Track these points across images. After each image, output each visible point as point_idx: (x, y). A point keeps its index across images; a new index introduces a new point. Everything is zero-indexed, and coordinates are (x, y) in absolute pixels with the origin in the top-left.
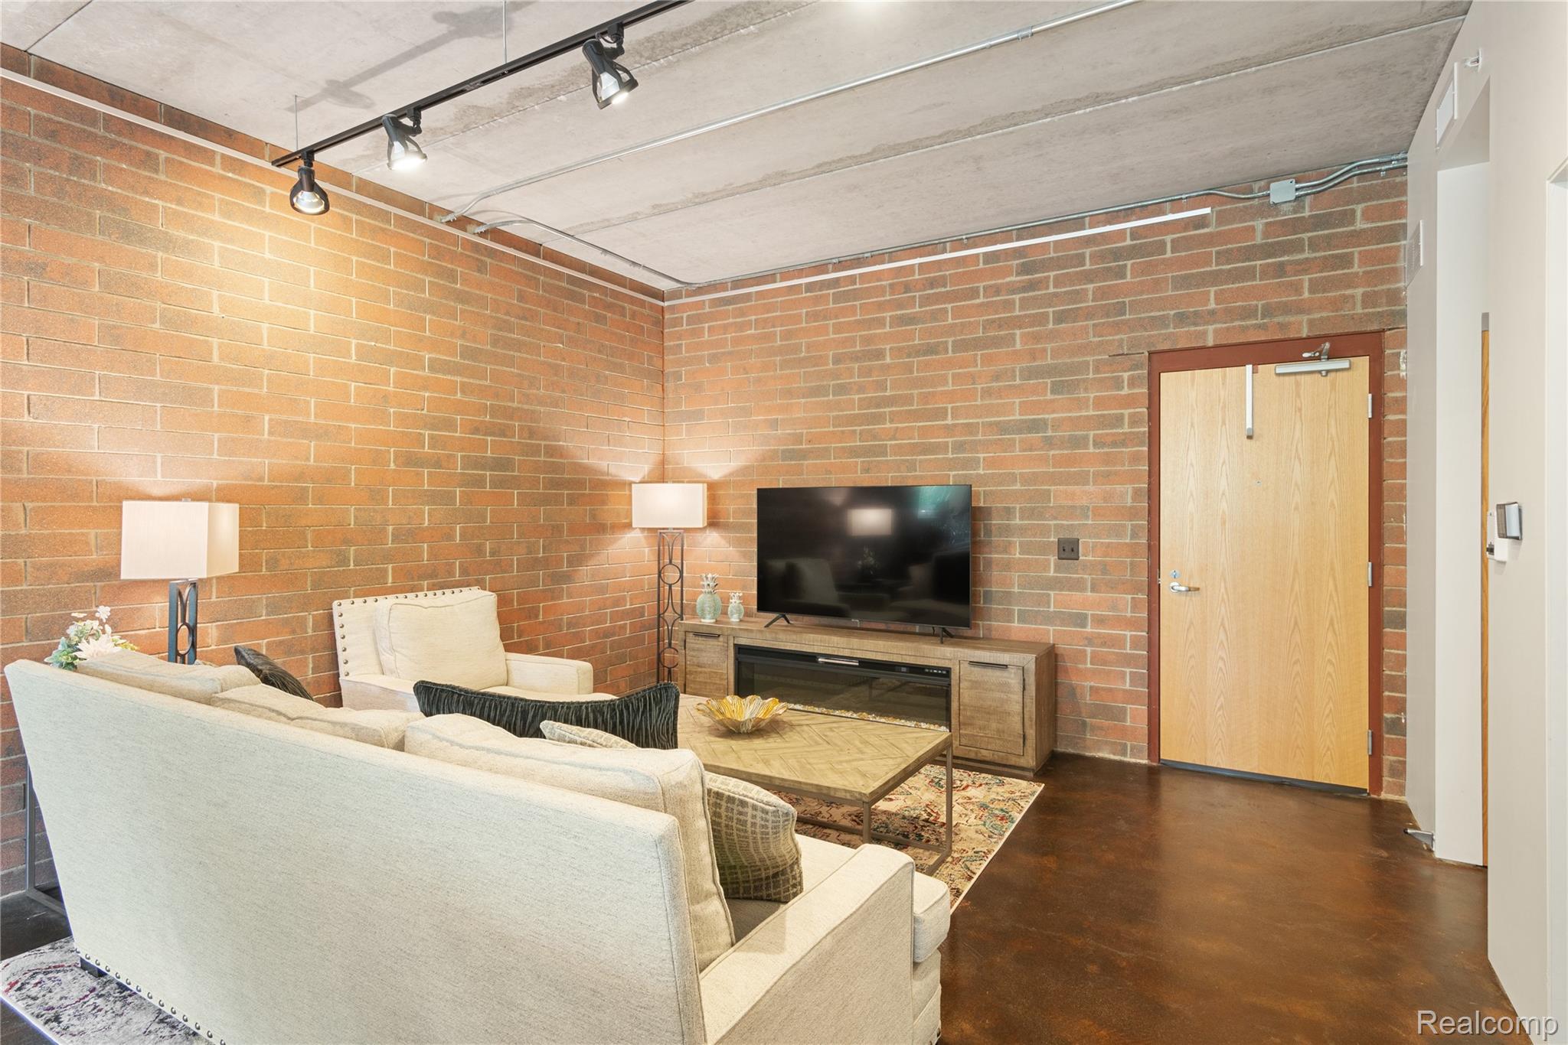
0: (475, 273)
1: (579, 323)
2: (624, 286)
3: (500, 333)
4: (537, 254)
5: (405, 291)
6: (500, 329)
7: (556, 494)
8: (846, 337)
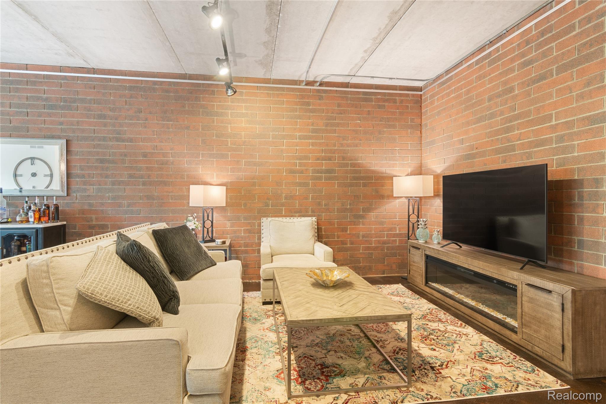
0: (318, 101)
1: (369, 111)
2: (396, 90)
3: (329, 121)
4: (347, 87)
5: (290, 113)
6: (329, 120)
7: (356, 182)
8: (494, 85)
